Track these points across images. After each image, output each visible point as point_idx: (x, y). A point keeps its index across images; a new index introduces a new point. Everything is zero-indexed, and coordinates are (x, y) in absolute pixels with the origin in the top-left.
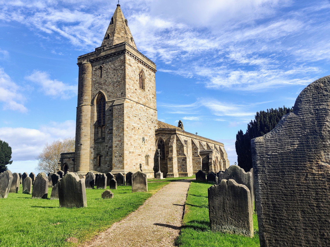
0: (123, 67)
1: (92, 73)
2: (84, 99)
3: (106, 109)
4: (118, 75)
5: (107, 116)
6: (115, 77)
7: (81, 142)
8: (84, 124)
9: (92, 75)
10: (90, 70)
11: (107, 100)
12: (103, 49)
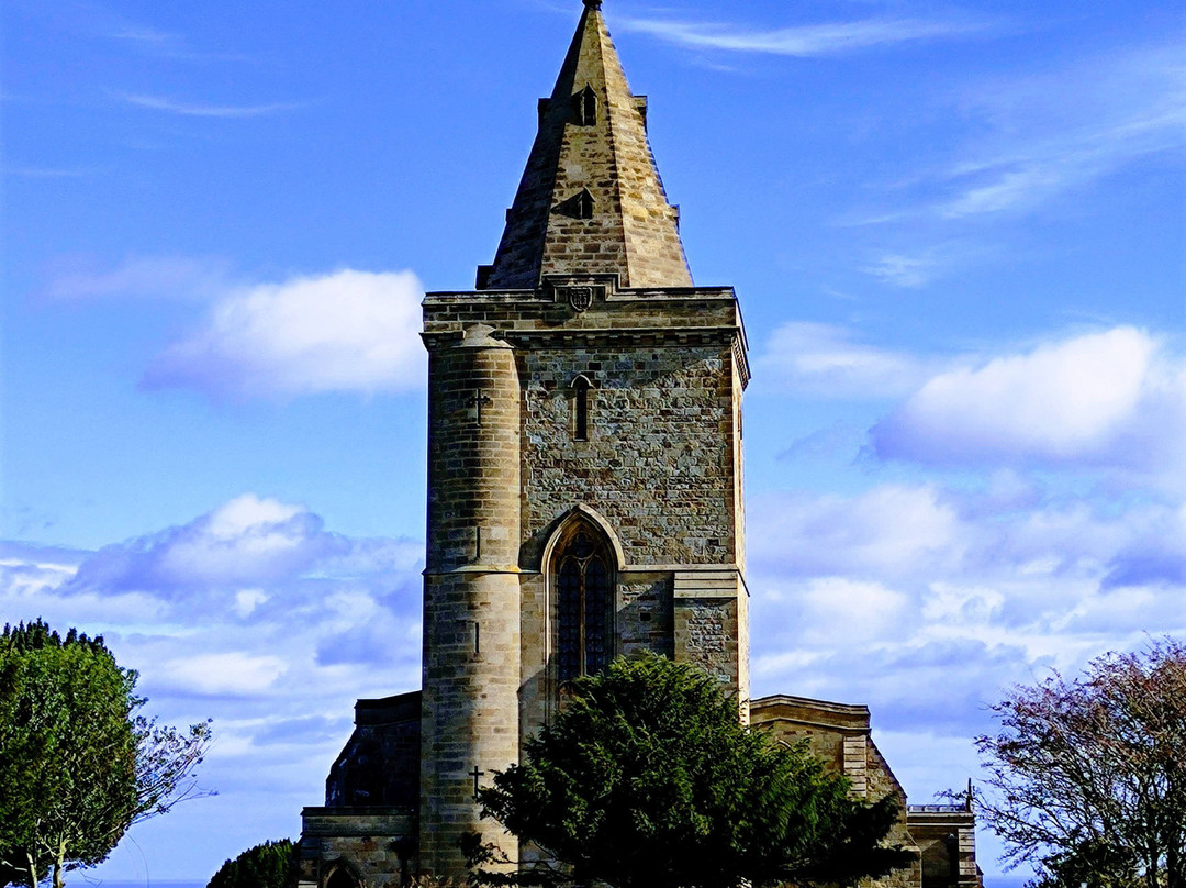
0: (717, 413)
1: (523, 405)
2: (484, 539)
3: (620, 607)
4: (688, 448)
5: (626, 641)
6: (668, 453)
7: (477, 758)
8: (490, 671)
9: (524, 414)
10: (511, 385)
11: (622, 562)
12: (600, 293)
